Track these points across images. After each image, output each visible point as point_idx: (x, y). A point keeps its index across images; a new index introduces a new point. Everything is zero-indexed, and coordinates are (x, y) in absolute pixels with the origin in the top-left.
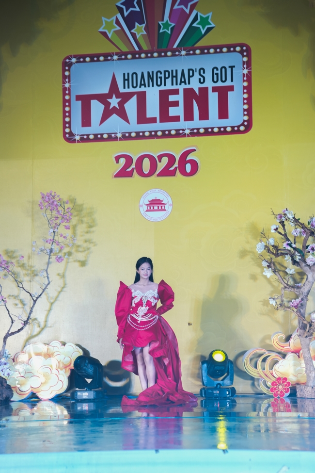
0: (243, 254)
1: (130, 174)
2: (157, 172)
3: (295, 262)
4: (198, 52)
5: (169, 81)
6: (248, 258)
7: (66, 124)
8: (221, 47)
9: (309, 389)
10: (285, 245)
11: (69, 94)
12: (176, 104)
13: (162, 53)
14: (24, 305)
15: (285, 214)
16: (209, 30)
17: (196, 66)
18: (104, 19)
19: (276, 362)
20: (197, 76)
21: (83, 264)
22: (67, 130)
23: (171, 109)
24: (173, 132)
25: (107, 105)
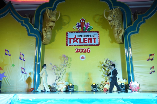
0: (98, 66)
1: (78, 52)
2: (83, 52)
3: (108, 68)
4: (90, 32)
5: (85, 36)
6: (99, 67)
7: (67, 43)
8: (94, 31)
10: (107, 65)
11: (67, 38)
12: (86, 40)
13: (84, 32)
14: (58, 74)
15: (107, 59)
16: (92, 29)
17: (90, 34)
18: (74, 26)
19: (104, 85)
20: (90, 36)
21: (69, 68)
24: (86, 45)
25: (74, 40)
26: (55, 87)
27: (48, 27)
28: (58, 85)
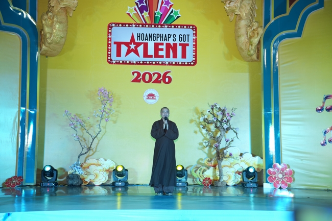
0: (191, 121)
1: (139, 81)
2: (152, 81)
3: (216, 127)
4: (173, 27)
5: (159, 39)
6: (193, 123)
7: (109, 55)
8: (184, 26)
9: (220, 183)
10: (213, 119)
11: (111, 41)
12: (162, 50)
13: (156, 26)
14: (85, 140)
15: (216, 106)
16: (178, 17)
17: (172, 33)
18: (129, 7)
19: (204, 171)
20: (172, 38)
21: (115, 122)
22: (109, 58)
23: (159, 52)
24: (160, 63)
25: (129, 47)
26: (77, 173)
27: (56, 10)
28: (84, 168)
